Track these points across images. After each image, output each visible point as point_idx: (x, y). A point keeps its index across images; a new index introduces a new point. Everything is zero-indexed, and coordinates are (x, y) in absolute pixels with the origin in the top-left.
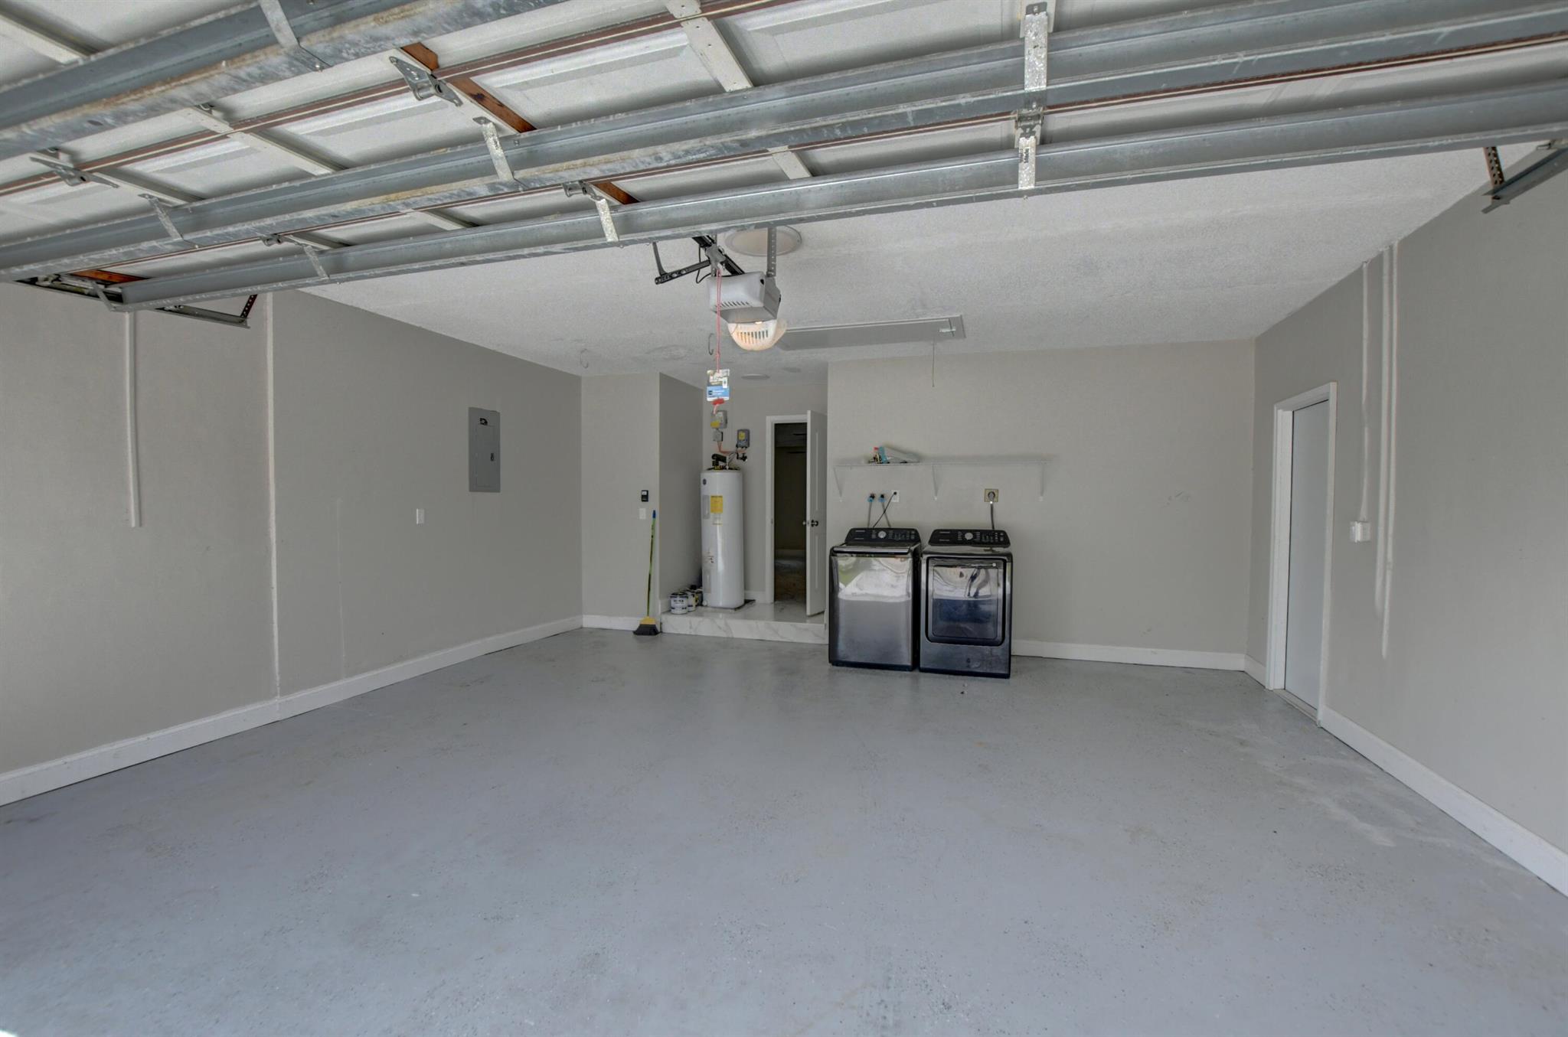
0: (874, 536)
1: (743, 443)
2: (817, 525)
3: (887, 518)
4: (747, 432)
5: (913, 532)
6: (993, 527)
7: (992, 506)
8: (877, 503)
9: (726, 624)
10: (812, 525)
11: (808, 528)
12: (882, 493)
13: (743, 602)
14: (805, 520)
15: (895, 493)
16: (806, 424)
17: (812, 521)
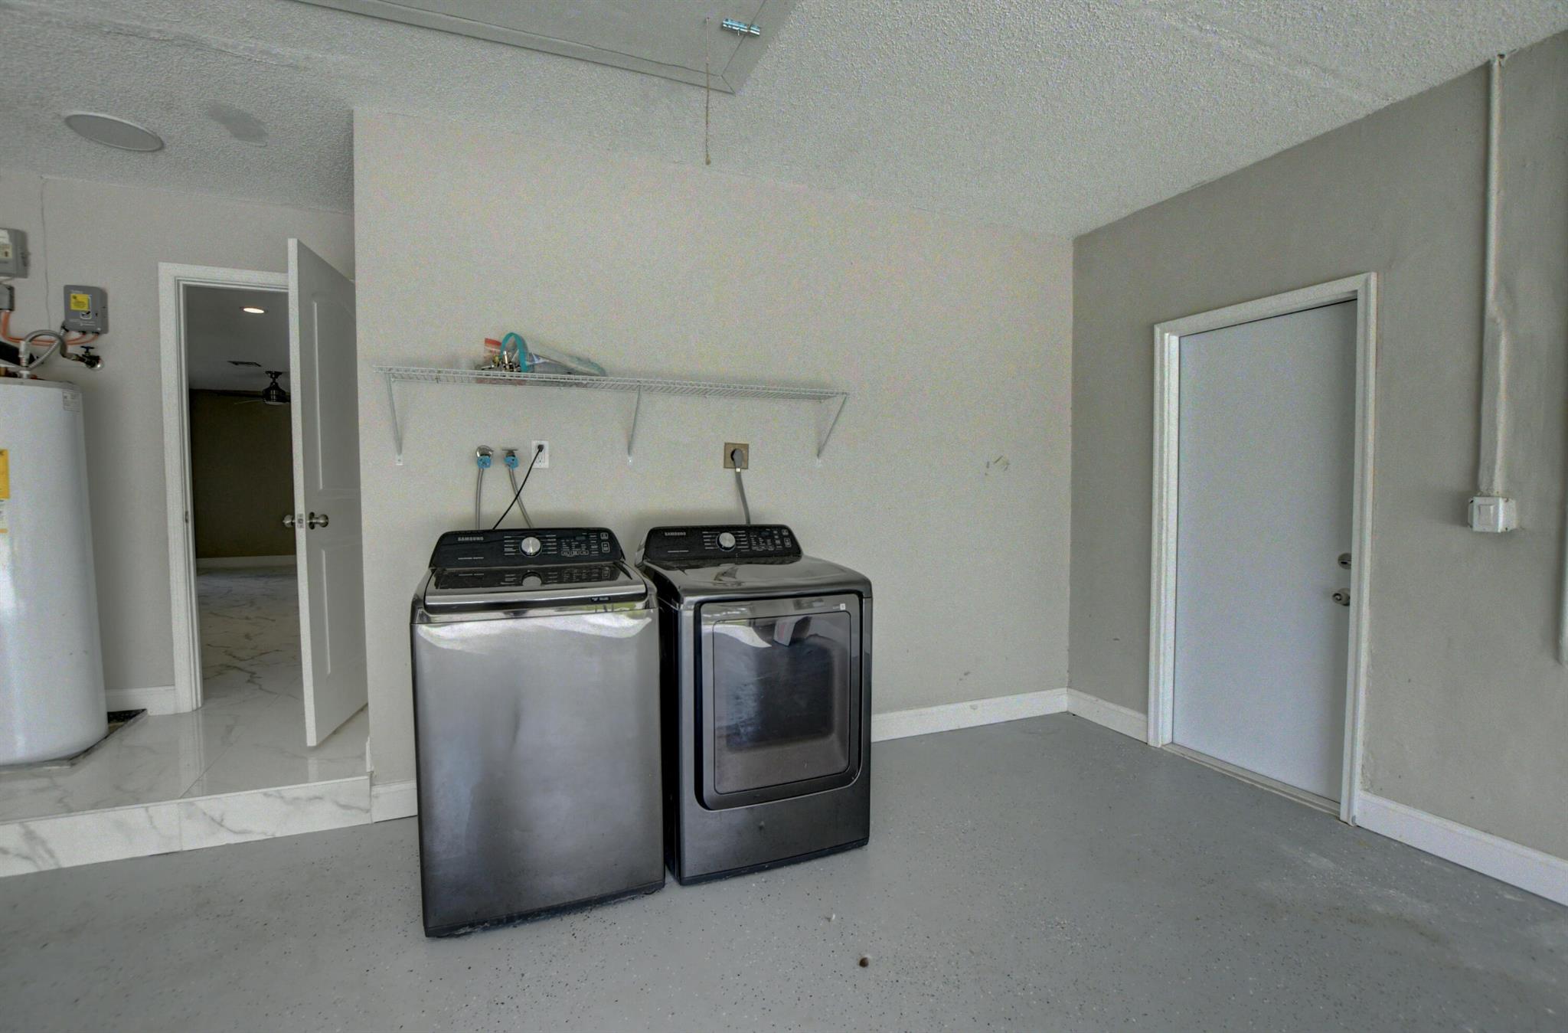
0: (509, 550)
1: (87, 322)
2: (325, 525)
3: (521, 506)
4: (99, 297)
5: (604, 537)
6: (748, 520)
7: (738, 476)
8: (497, 474)
9: (30, 836)
10: (312, 526)
11: (301, 534)
12: (510, 446)
13: (102, 725)
14: (291, 512)
15: (540, 448)
16: (286, 295)
17: (312, 515)
